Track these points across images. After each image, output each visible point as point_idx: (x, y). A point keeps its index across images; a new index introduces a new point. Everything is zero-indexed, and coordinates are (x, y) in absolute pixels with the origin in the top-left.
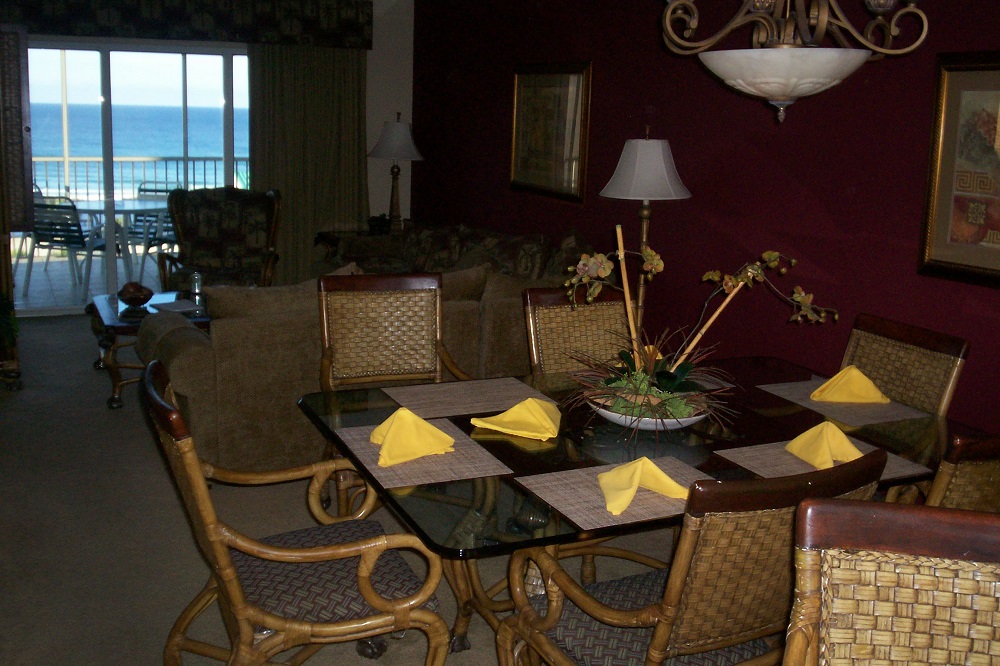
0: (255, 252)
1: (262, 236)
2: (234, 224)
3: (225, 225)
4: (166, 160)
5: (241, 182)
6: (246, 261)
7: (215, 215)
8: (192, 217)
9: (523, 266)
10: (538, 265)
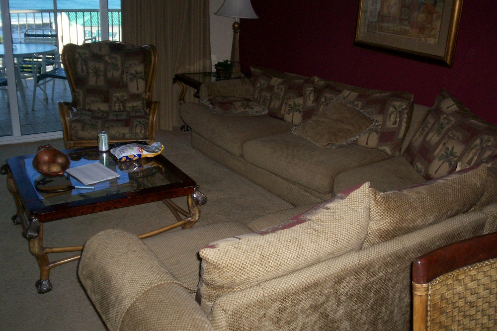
0: (136, 97)
1: (142, 83)
2: (117, 74)
3: (109, 75)
4: (42, 11)
5: (116, 34)
6: (129, 105)
7: (101, 66)
8: (82, 69)
9: (392, 120)
10: (405, 120)
